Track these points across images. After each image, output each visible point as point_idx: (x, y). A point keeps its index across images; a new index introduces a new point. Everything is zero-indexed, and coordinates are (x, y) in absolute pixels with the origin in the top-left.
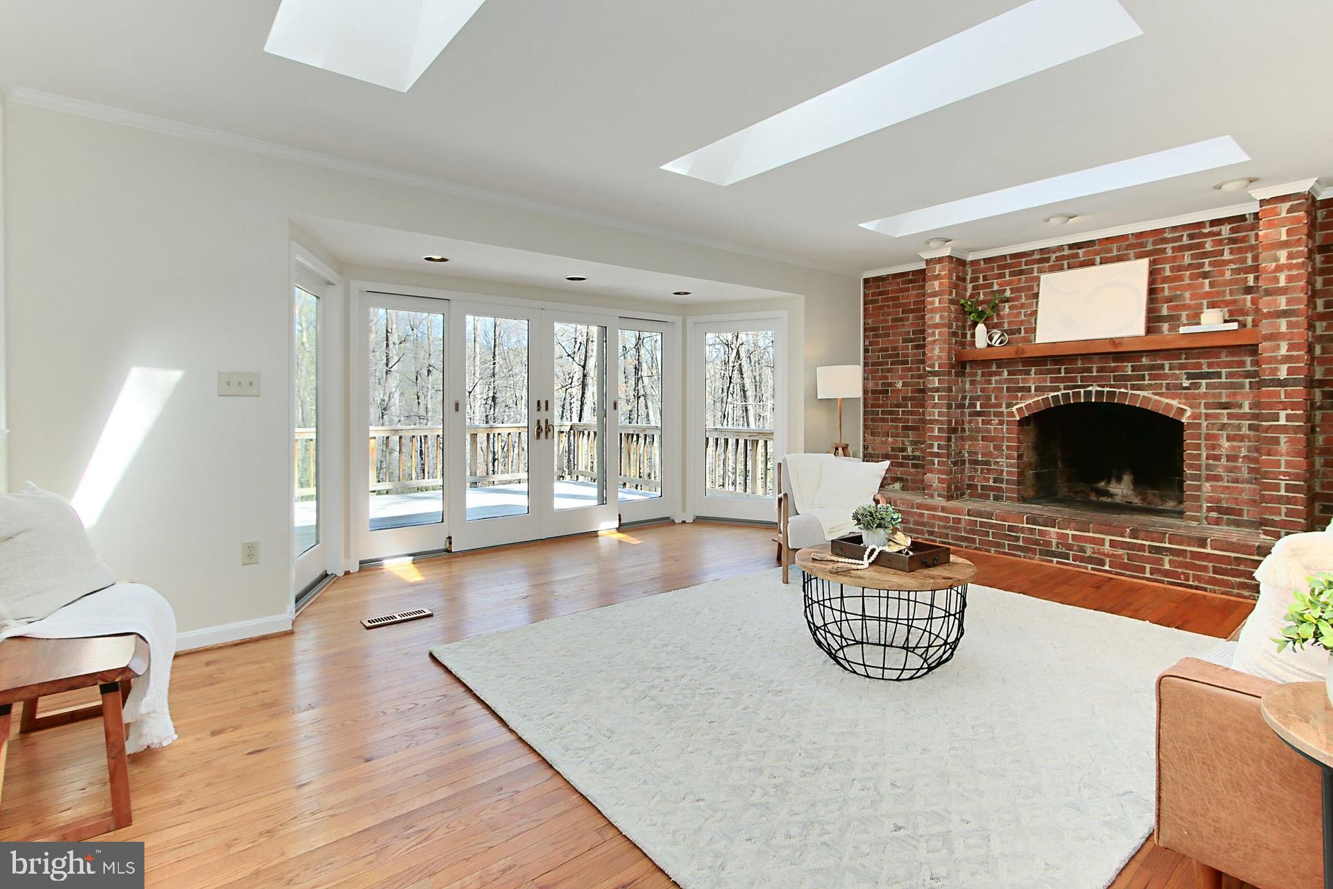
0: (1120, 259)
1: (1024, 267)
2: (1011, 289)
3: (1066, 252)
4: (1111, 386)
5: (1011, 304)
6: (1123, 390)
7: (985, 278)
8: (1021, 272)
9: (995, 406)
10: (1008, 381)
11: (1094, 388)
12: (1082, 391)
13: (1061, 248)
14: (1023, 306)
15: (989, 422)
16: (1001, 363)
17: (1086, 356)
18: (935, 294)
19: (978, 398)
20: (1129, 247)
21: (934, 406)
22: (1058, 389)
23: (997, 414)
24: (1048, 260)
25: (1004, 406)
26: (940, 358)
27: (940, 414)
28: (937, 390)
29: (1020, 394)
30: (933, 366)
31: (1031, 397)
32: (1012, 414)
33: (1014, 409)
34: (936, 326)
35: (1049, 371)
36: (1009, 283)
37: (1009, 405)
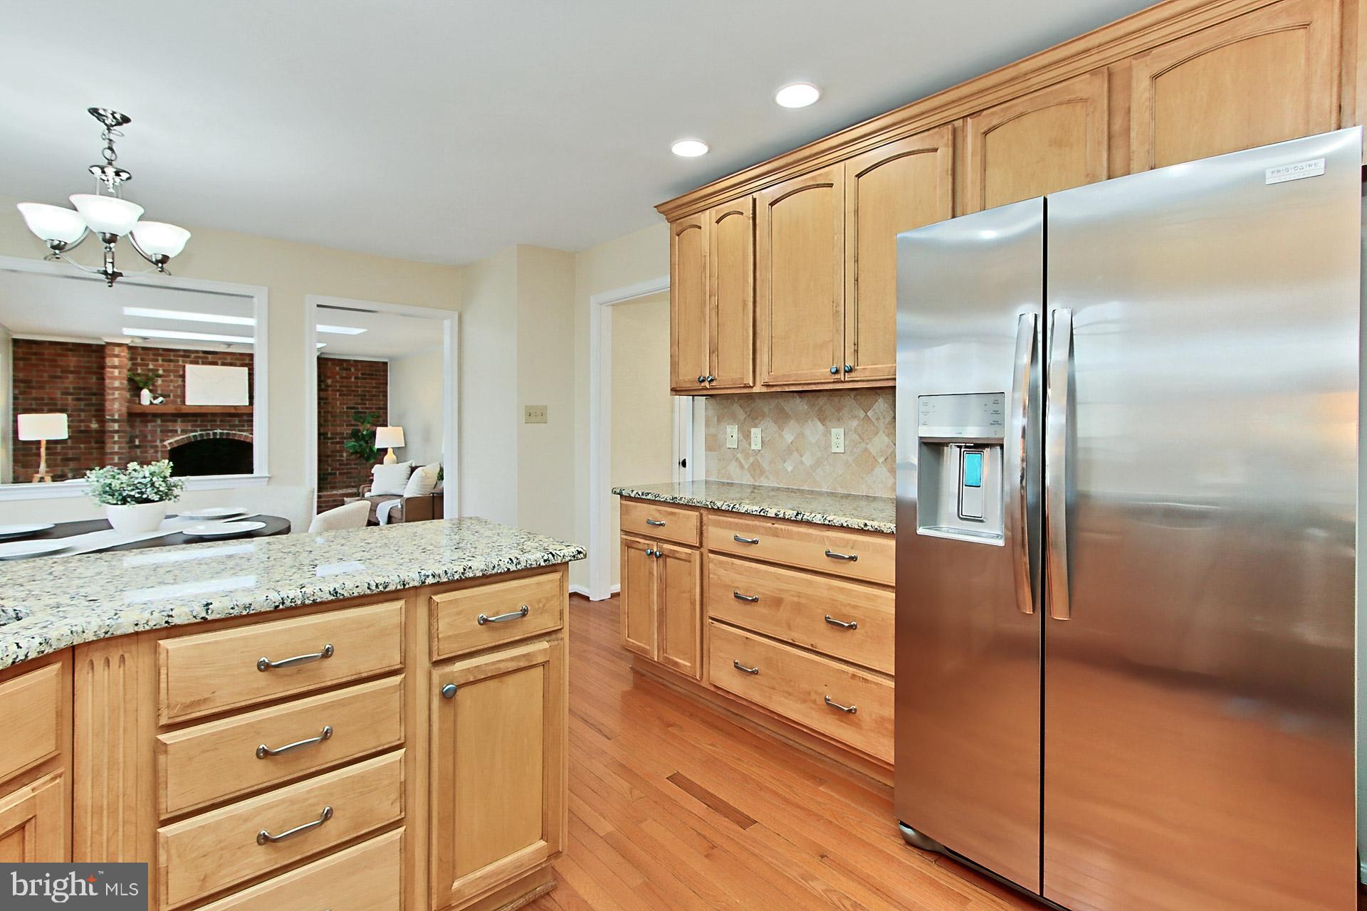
0: (231, 364)
1: (172, 358)
2: (163, 370)
3: (201, 355)
4: (228, 430)
5: (163, 379)
6: (234, 432)
7: (142, 360)
8: (170, 361)
9: (150, 441)
10: (160, 426)
11: (218, 431)
12: (211, 432)
13: (197, 352)
14: (171, 381)
15: (146, 452)
16: (155, 415)
17: (214, 415)
18: (115, 367)
19: (137, 437)
20: (237, 359)
21: (115, 443)
22: (196, 431)
23: (152, 447)
24: (189, 357)
25: (158, 441)
26: (120, 410)
27: (120, 448)
28: (117, 432)
29: (170, 434)
30: (113, 415)
31: (178, 436)
32: (165, 446)
33: (166, 443)
34: (117, 389)
35: (190, 421)
36: (161, 366)
37: (162, 441)
